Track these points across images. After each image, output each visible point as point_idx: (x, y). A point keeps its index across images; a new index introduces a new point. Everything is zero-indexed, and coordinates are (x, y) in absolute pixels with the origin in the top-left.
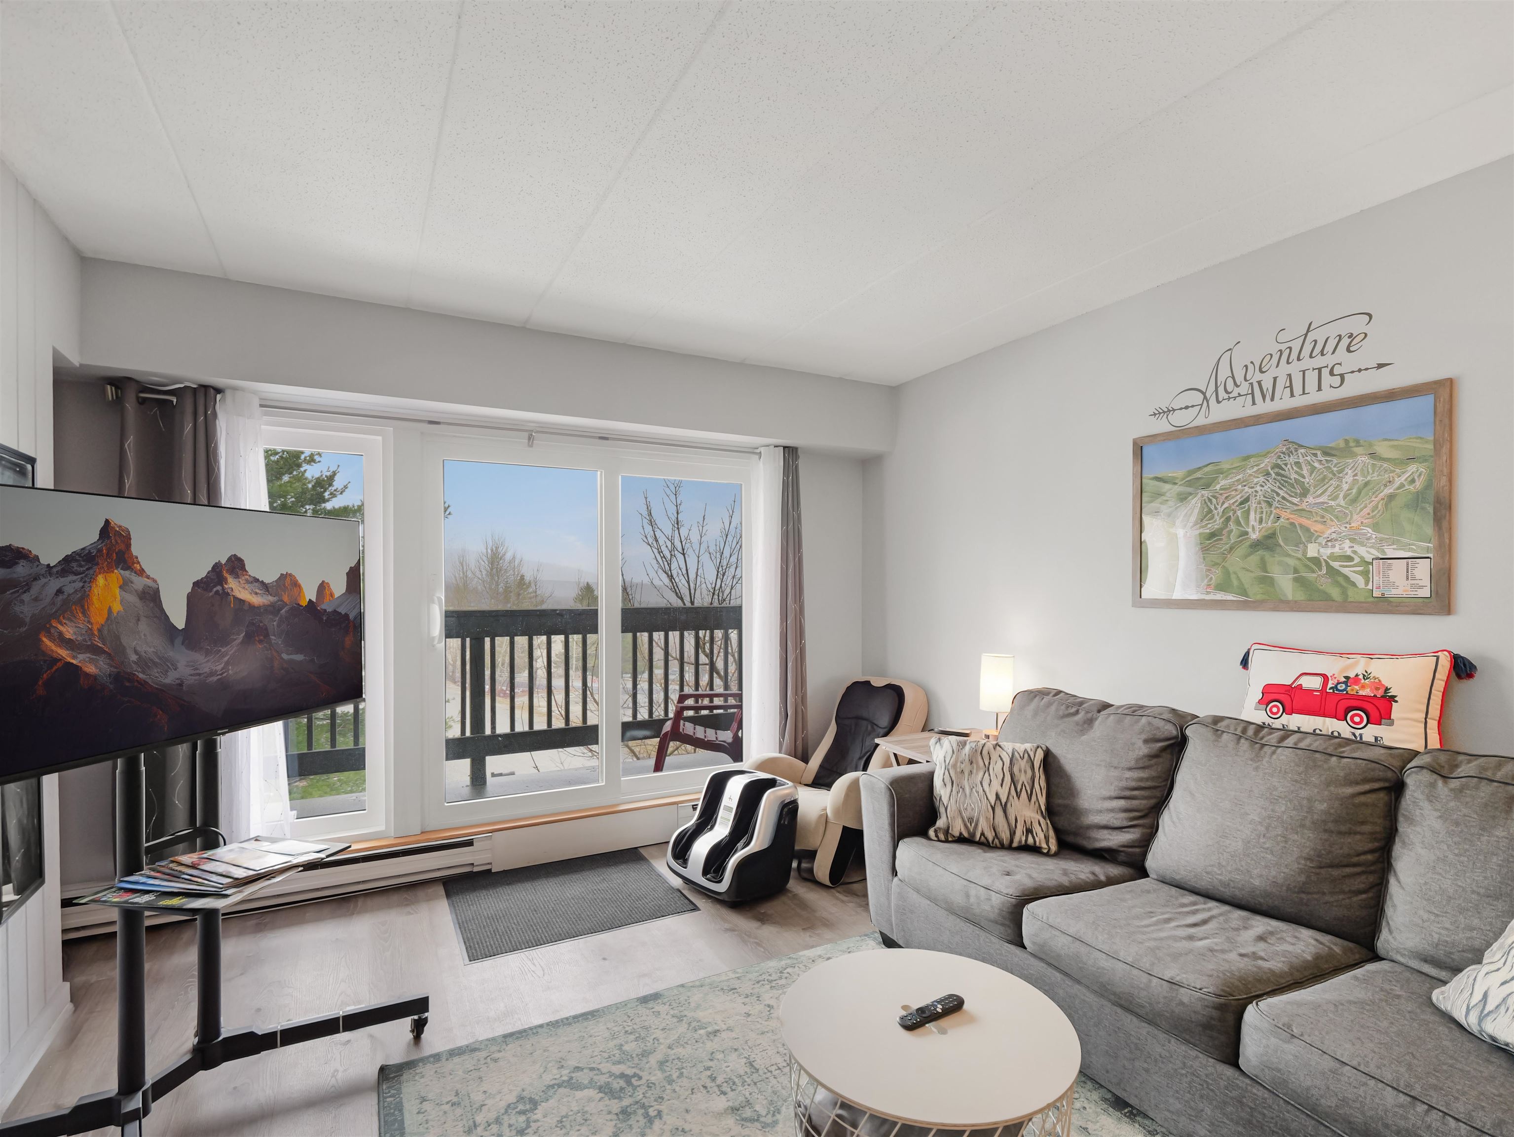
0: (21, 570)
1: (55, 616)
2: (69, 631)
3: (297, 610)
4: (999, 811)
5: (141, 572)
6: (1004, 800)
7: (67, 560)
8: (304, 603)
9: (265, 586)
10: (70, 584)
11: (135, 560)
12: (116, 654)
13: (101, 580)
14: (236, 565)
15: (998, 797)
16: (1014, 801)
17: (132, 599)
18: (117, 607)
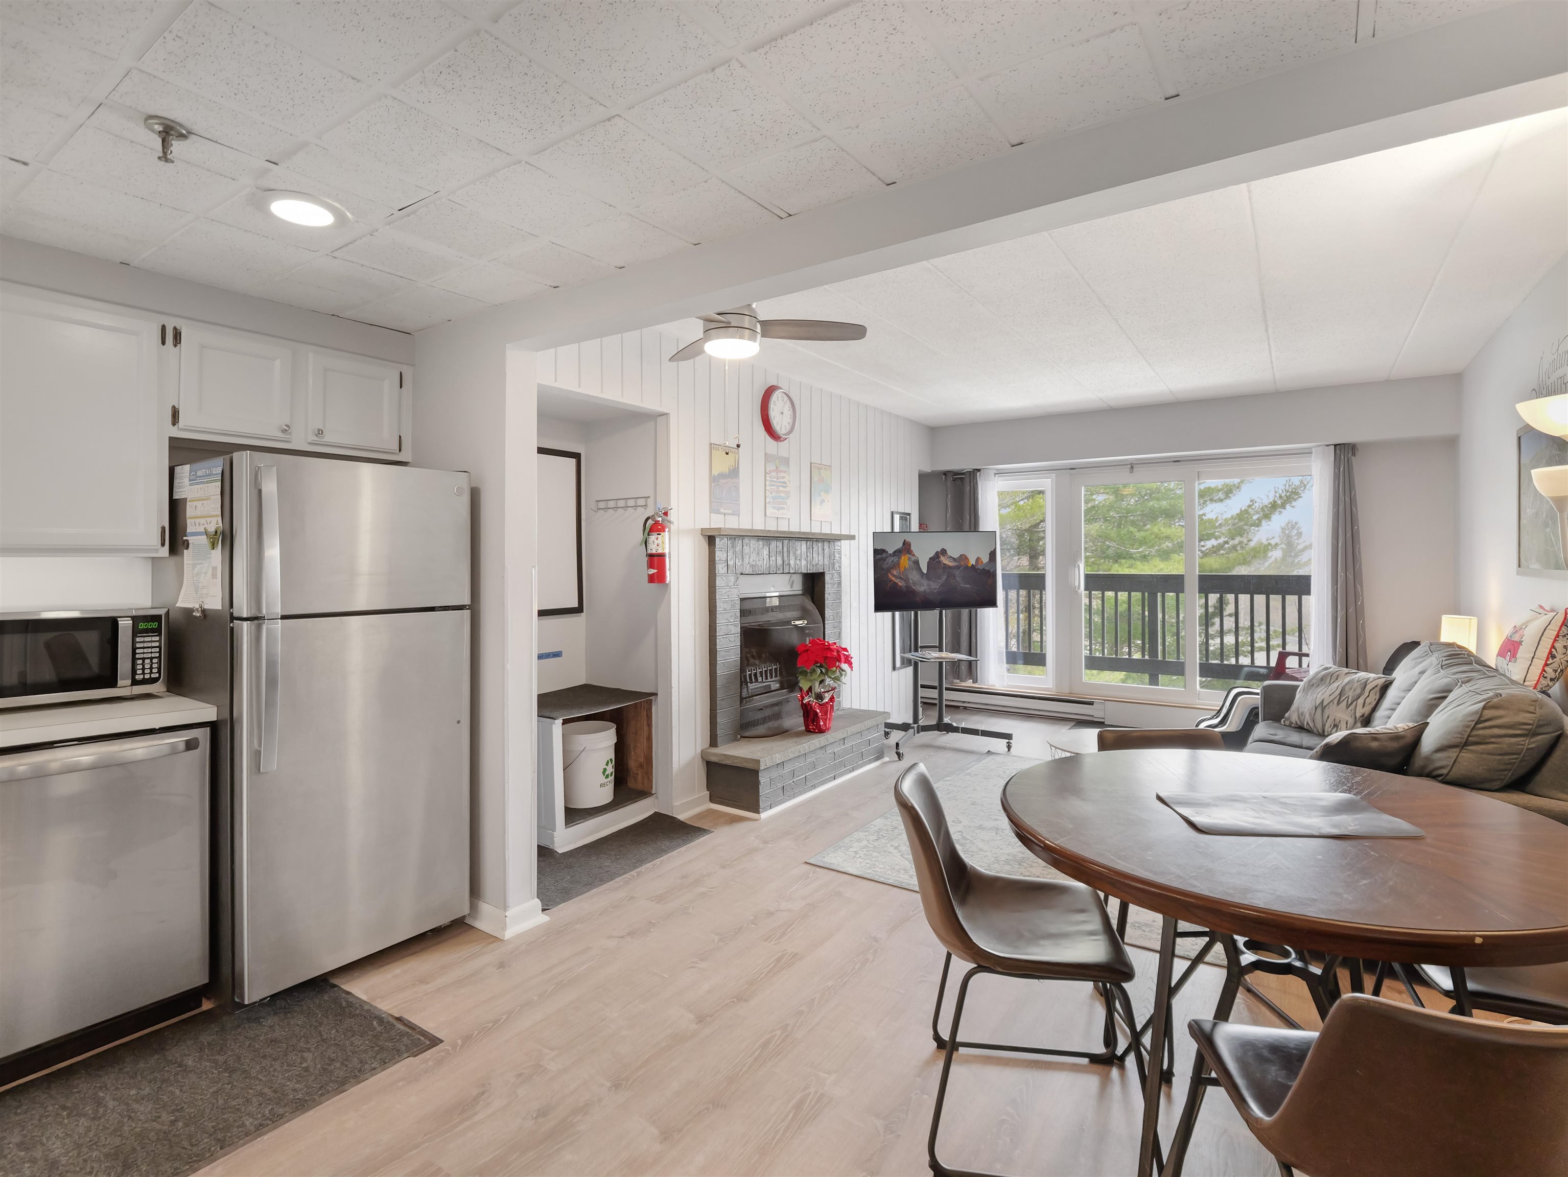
0: (884, 555)
1: (891, 568)
2: (895, 573)
3: (967, 567)
4: (1319, 711)
5: (914, 555)
6: (1325, 704)
7: (894, 552)
8: (970, 566)
9: (954, 559)
10: (895, 559)
11: (912, 551)
12: (906, 580)
13: (903, 558)
14: (944, 552)
15: (1322, 702)
16: (1333, 706)
17: (911, 563)
18: (907, 566)
